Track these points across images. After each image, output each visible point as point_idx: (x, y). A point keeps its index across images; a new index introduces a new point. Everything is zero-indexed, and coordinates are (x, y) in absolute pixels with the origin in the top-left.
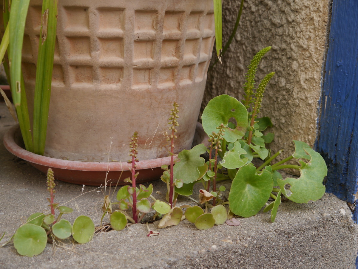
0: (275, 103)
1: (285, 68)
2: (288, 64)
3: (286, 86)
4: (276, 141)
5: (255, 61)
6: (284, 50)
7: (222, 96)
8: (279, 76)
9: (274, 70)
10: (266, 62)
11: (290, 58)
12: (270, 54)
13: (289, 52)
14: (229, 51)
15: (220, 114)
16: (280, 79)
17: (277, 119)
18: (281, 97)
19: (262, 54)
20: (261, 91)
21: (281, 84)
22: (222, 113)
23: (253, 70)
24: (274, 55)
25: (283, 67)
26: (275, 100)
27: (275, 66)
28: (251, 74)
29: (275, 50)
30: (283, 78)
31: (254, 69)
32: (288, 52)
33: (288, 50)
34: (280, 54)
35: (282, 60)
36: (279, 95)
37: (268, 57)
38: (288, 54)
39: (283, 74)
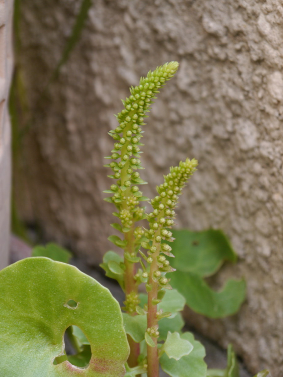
0: (237, 194)
1: (248, 92)
2: (257, 79)
3: (258, 147)
4: (253, 304)
5: (128, 118)
6: (239, 34)
7: (25, 262)
8: (236, 116)
9: (218, 95)
10: (195, 68)
11: (259, 62)
12: (202, 46)
13: (255, 42)
14: (92, 30)
15: (29, 320)
16: (238, 124)
17: (247, 242)
18: (249, 179)
19: (150, 92)
20: (160, 223)
21: (244, 141)
22: (37, 315)
23: (130, 147)
24: (213, 50)
25: (243, 90)
26: (234, 185)
27: (220, 83)
28: (124, 160)
29: (214, 36)
30: (249, 123)
31: (132, 143)
32: (251, 44)
33: (254, 36)
34: (230, 46)
35: (237, 68)
36: (244, 172)
37: (197, 55)
38: (254, 50)
39: (247, 111)
